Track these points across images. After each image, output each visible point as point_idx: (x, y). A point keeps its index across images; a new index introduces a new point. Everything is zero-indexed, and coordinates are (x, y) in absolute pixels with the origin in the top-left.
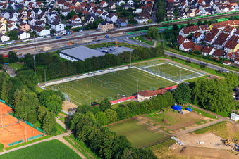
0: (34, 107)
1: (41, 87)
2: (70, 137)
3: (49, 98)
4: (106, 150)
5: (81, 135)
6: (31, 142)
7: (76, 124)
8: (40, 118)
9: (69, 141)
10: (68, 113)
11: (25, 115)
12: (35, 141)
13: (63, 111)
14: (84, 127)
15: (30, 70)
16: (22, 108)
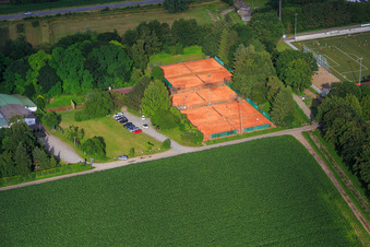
0: (263, 76)
1: (288, 42)
2: (314, 133)
3: (291, 64)
4: (363, 165)
5: (330, 133)
6: (248, 135)
7: (324, 113)
8: (269, 97)
9: (311, 141)
10: (320, 92)
11: (247, 89)
12: (255, 133)
13: (313, 86)
14: (336, 121)
15: (272, 14)
16: (244, 77)
